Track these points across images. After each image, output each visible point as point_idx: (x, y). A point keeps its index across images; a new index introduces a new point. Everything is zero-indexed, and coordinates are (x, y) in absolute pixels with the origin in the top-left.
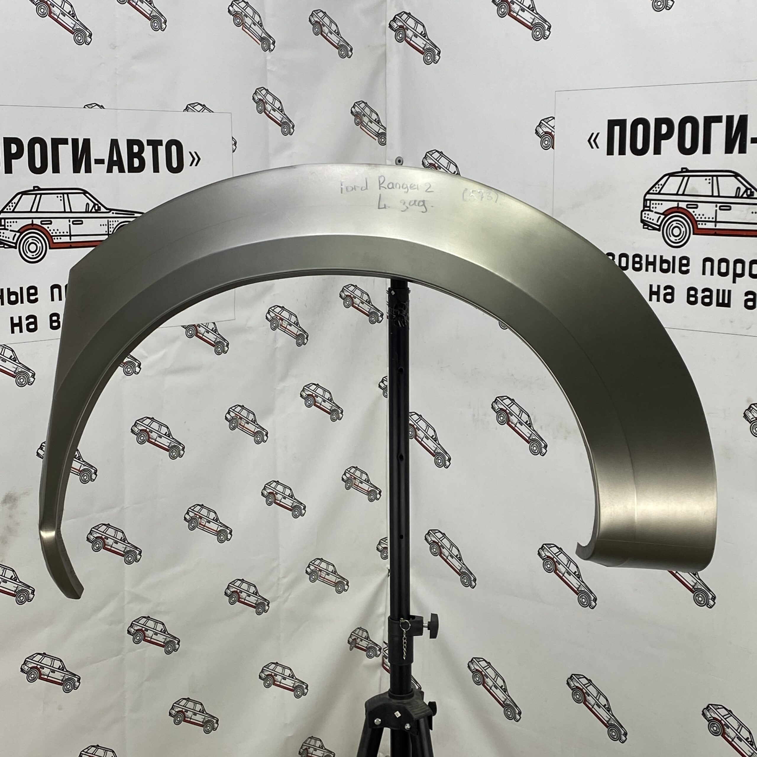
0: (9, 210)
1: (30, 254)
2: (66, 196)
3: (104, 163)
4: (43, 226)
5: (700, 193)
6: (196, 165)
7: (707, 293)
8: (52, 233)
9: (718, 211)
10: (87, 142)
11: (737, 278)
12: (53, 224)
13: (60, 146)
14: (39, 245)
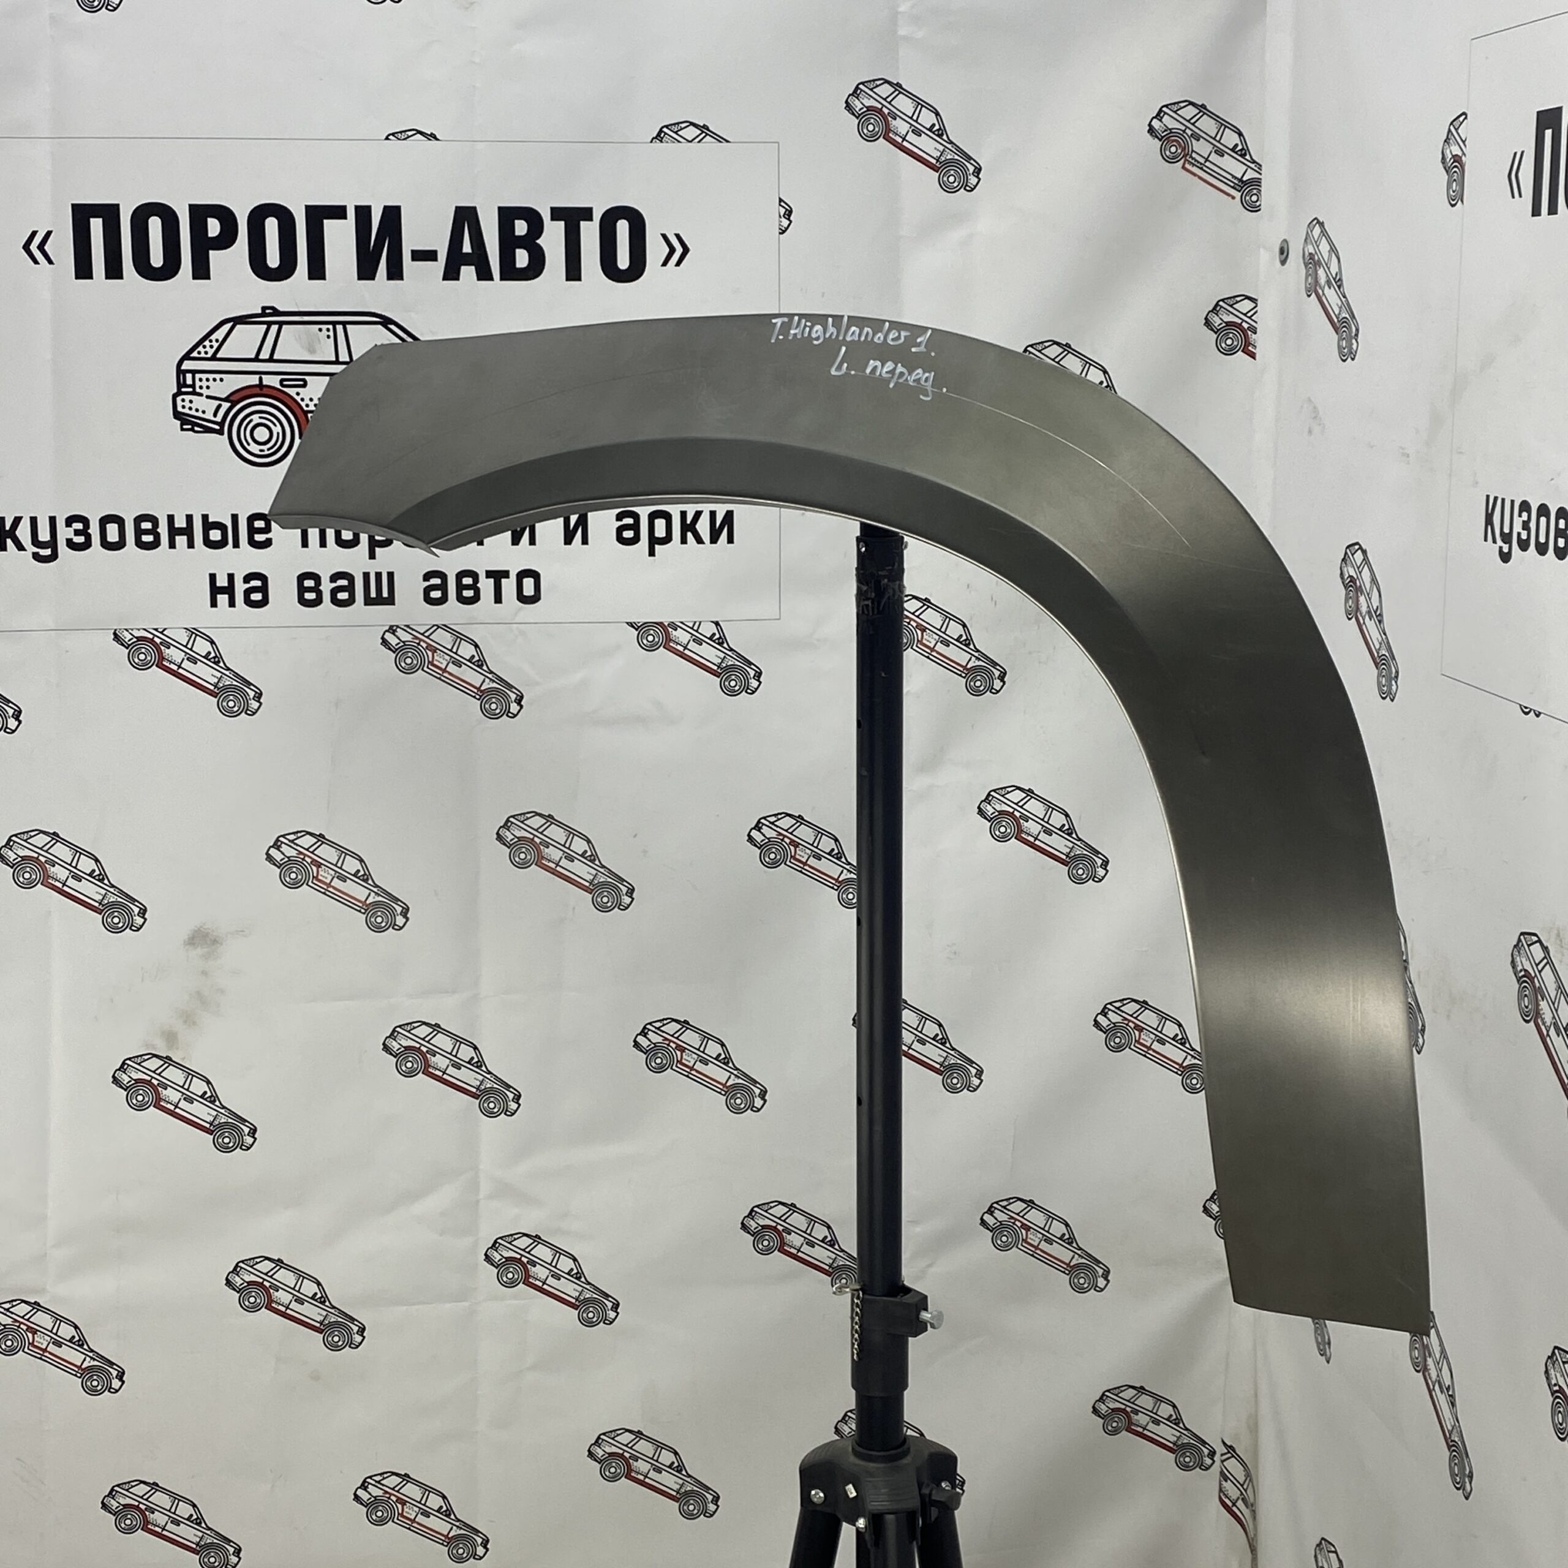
0: (203, 355)
1: (254, 448)
2: (339, 328)
3: (435, 259)
4: (285, 389)
6: (678, 264)
8: (307, 406)
10: (392, 214)
12: (308, 386)
13: (328, 223)
14: (277, 429)
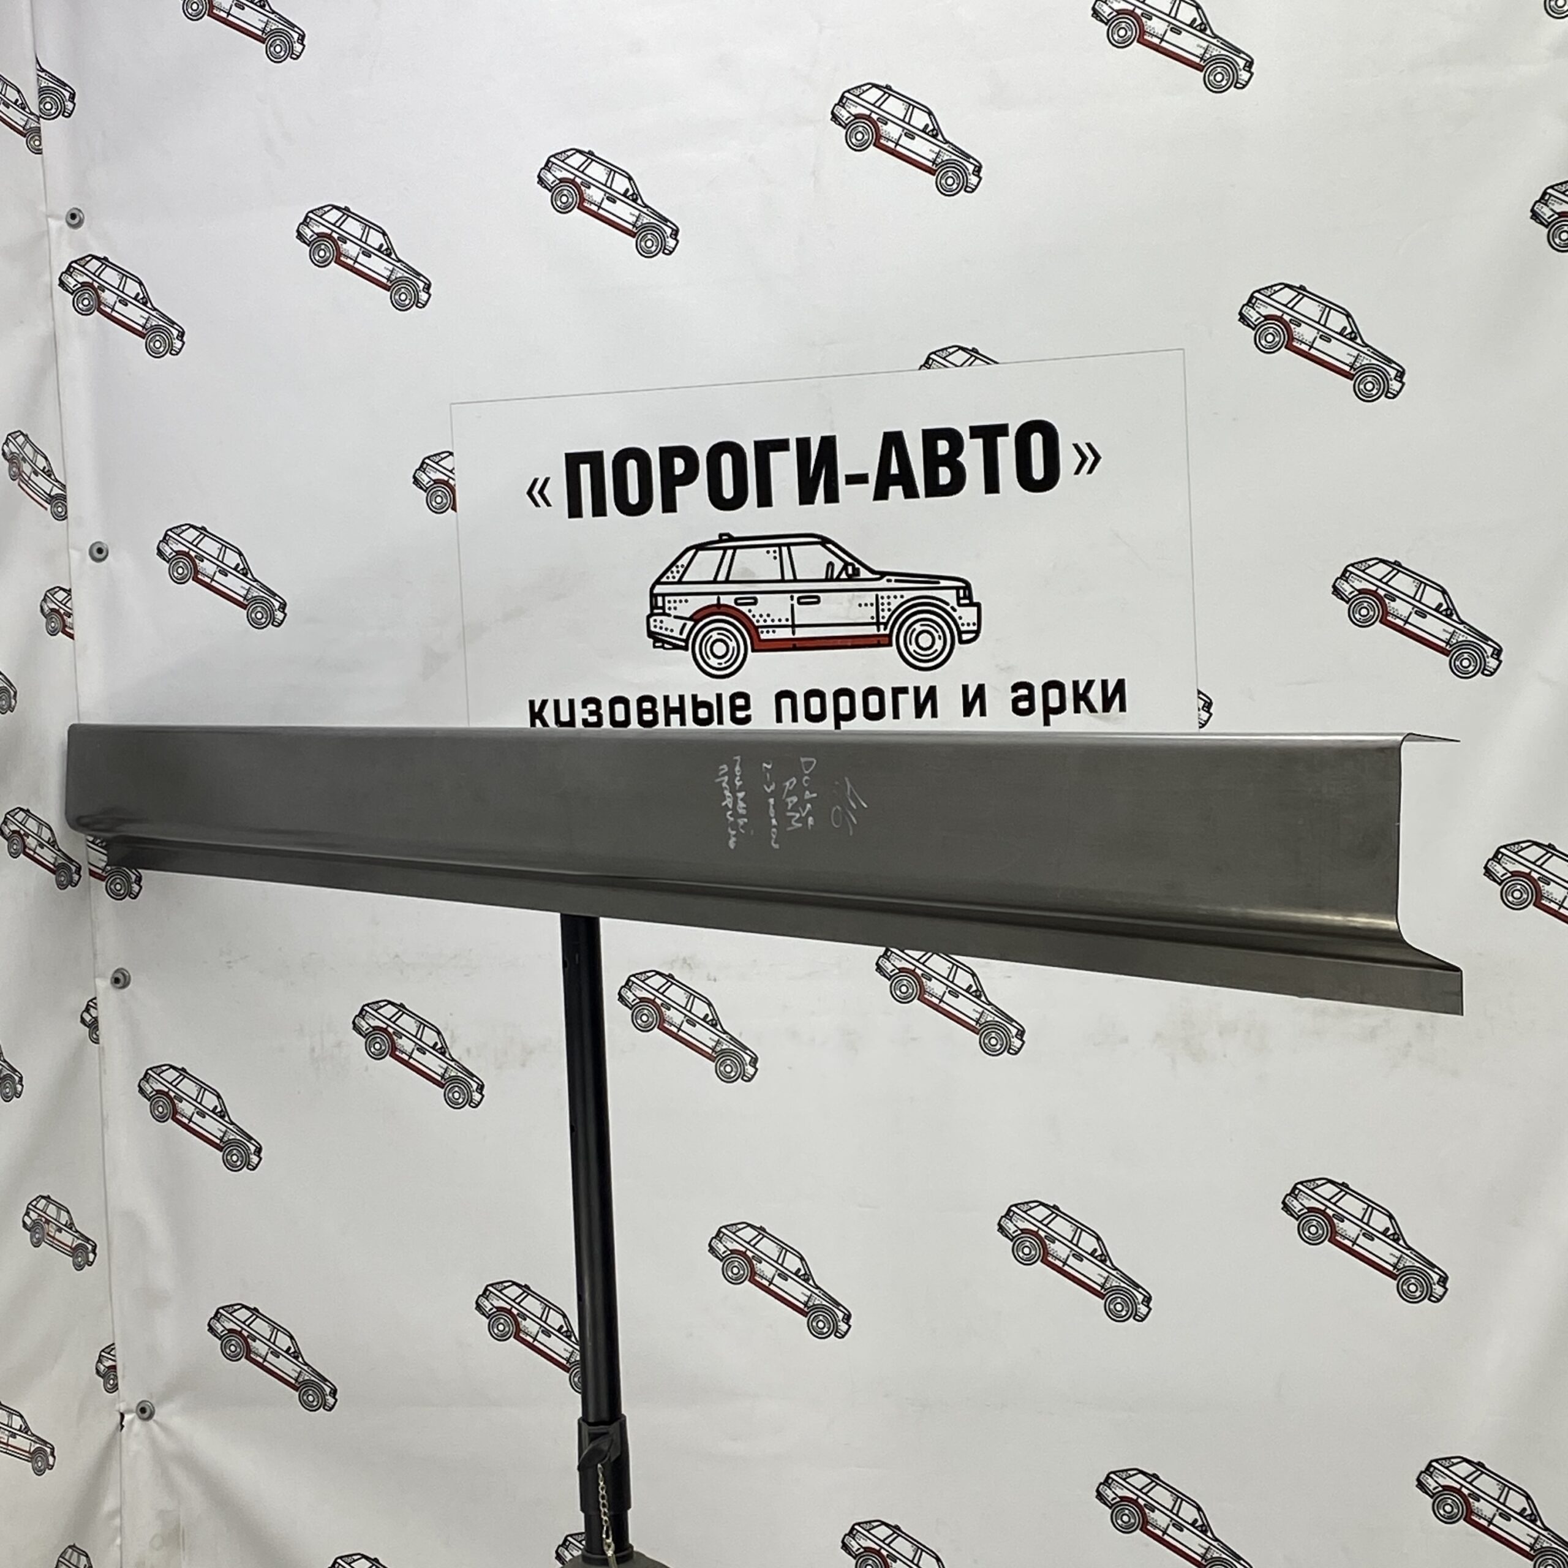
5: (759, 577)
9: (797, 606)
11: (842, 722)
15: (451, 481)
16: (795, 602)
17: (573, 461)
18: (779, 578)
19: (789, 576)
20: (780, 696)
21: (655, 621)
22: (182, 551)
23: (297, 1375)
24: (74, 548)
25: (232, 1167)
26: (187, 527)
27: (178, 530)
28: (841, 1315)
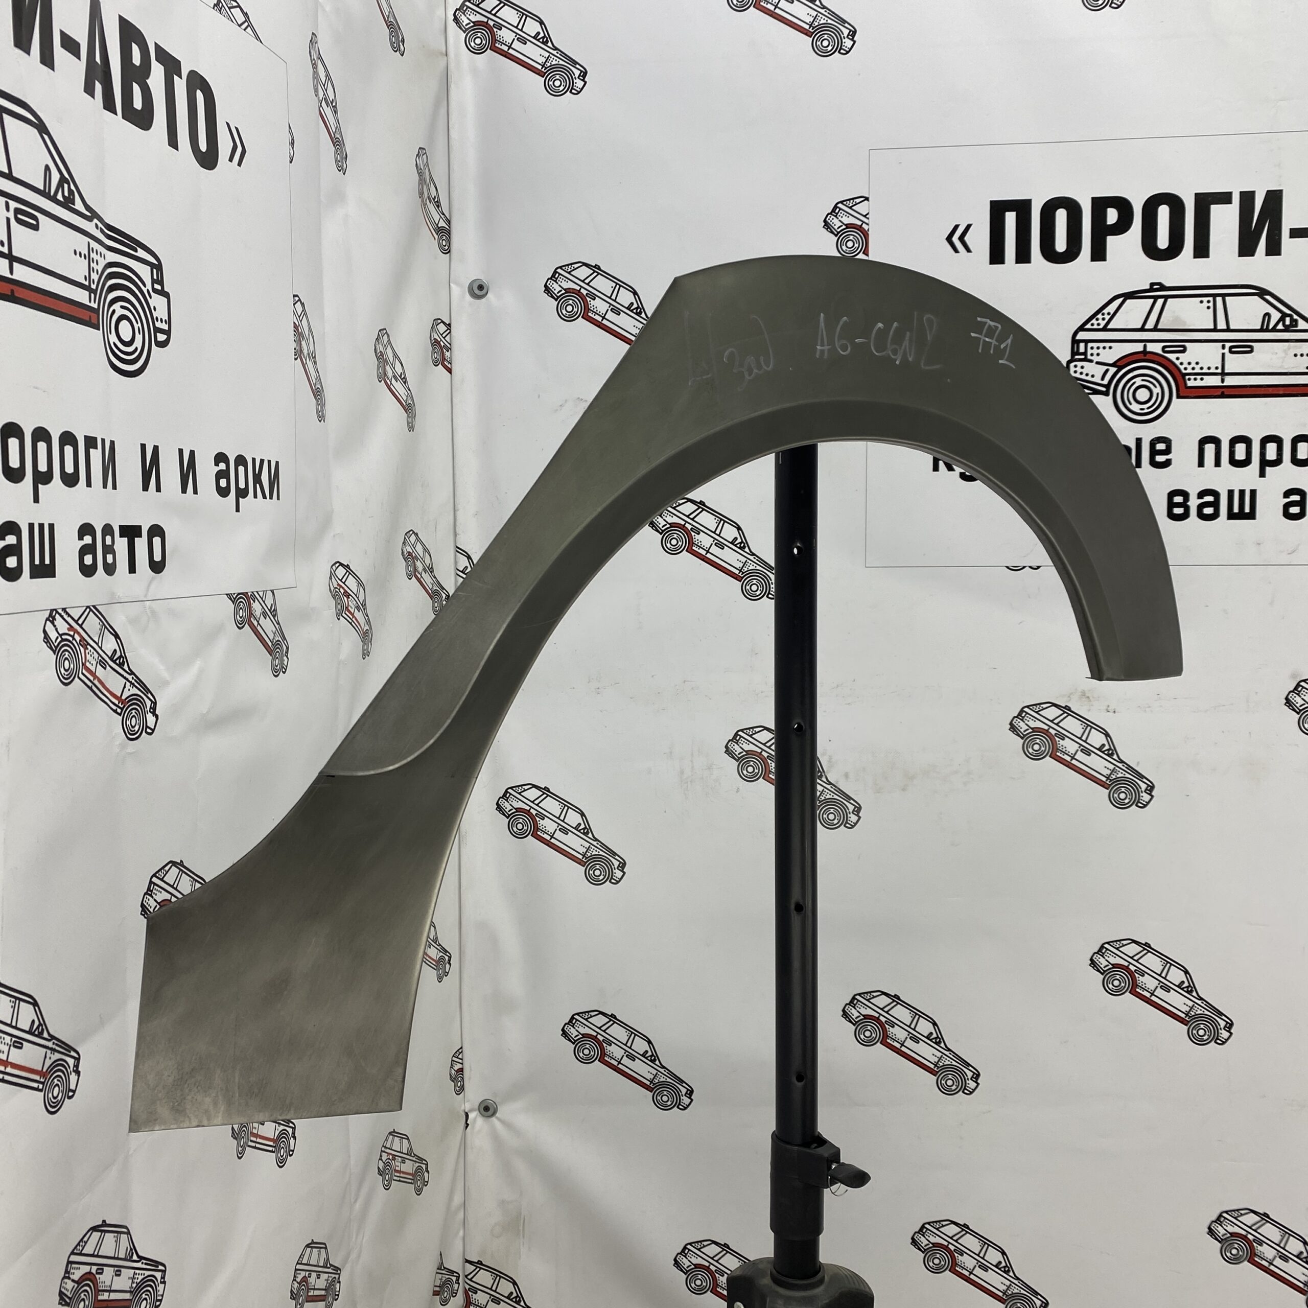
5: (1190, 326)
7: (1210, 499)
9: (1228, 355)
11: (1268, 469)
15: (864, 226)
16: (1226, 350)
17: (998, 209)
18: (1212, 327)
19: (1222, 325)
20: (1203, 441)
21: (1076, 366)
22: (573, 289)
23: (652, 1077)
24: (457, 284)
25: (595, 881)
26: (580, 264)
27: (569, 268)
28: (1222, 1024)
